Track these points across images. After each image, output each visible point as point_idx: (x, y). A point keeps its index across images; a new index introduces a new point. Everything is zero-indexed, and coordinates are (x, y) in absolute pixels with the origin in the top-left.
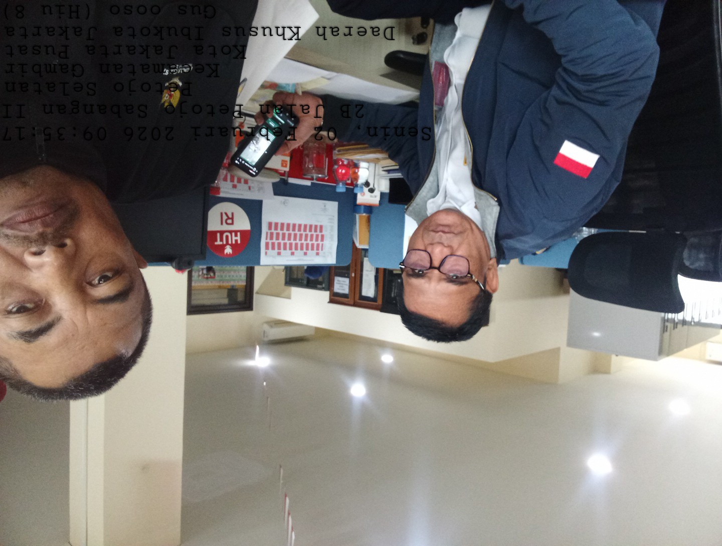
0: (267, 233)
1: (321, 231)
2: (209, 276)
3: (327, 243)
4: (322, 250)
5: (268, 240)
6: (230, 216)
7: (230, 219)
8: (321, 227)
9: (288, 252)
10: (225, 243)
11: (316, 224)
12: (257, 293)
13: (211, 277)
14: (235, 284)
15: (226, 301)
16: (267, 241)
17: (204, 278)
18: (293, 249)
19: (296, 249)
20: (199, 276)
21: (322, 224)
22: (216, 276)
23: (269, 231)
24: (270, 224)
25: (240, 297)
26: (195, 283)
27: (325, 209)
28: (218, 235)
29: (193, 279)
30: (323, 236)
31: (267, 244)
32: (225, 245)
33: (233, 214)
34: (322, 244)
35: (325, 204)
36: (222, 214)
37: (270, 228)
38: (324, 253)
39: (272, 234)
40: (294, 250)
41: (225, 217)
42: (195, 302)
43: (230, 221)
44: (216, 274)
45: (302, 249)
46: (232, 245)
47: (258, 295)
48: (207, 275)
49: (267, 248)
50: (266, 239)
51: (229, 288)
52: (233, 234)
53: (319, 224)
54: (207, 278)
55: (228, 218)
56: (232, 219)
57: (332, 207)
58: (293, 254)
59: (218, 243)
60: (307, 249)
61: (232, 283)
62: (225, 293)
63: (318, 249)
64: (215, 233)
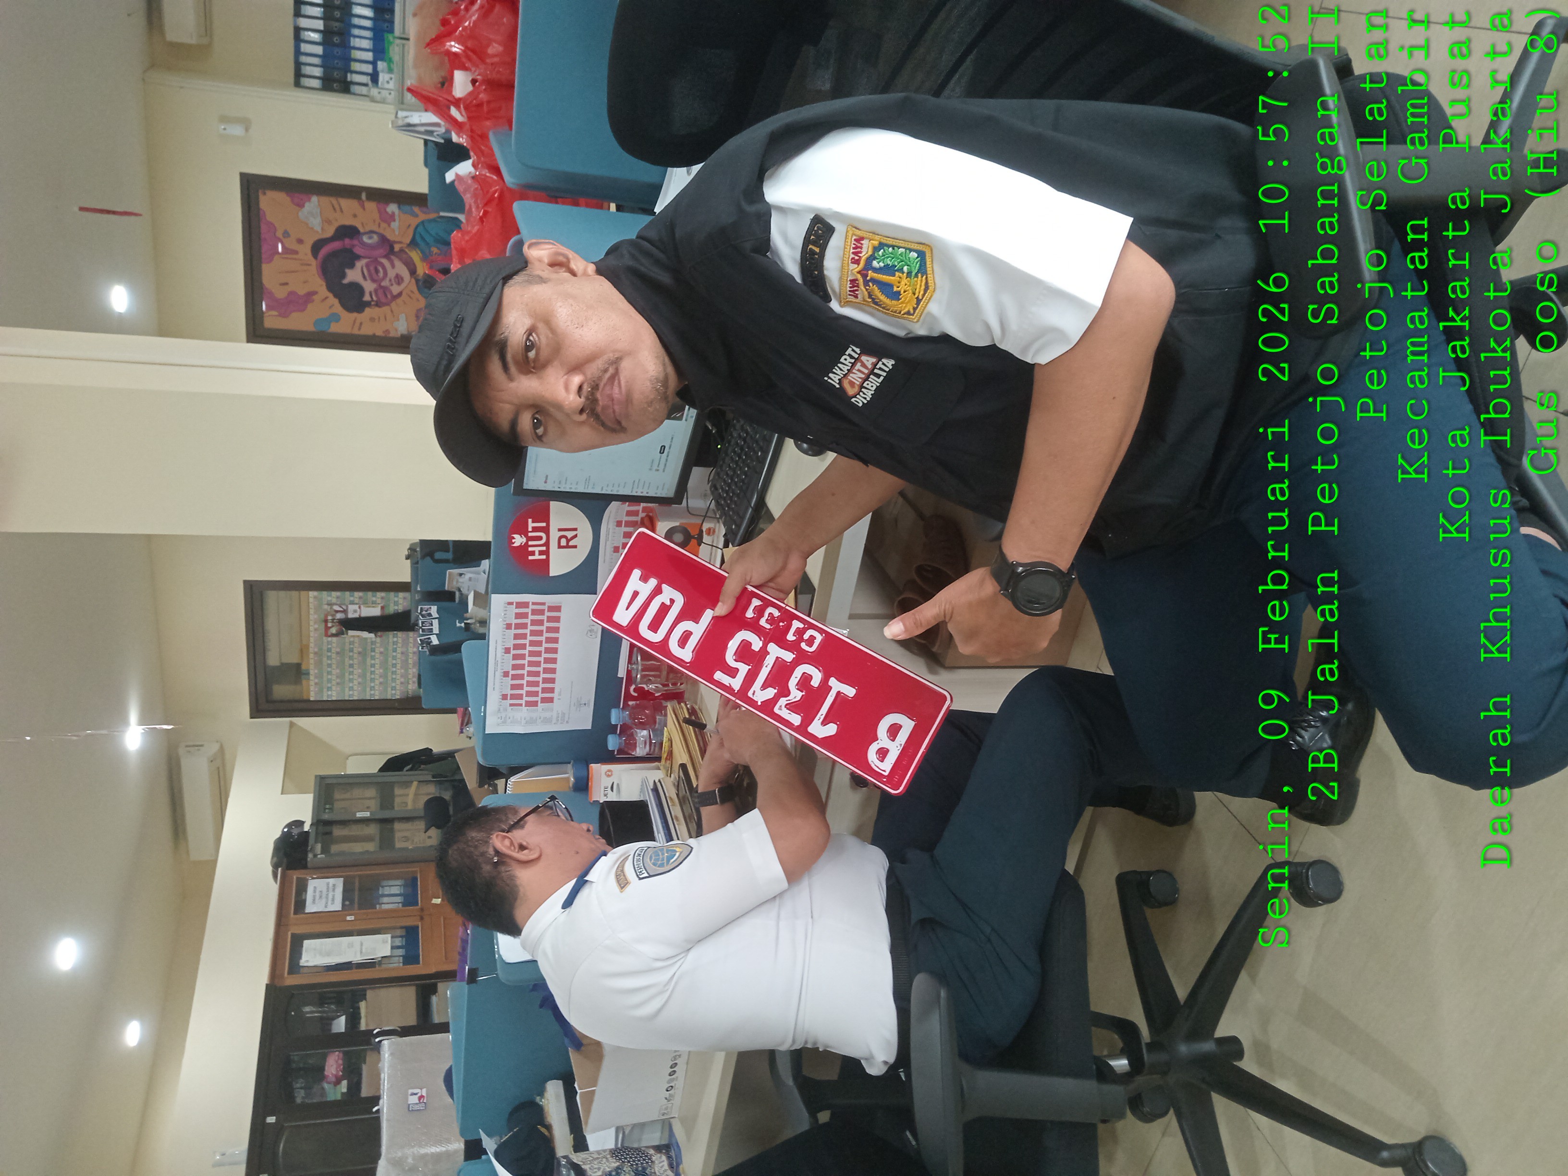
0: (544, 604)
1: (544, 700)
2: (330, 625)
3: (524, 712)
4: (511, 705)
5: (531, 607)
6: (571, 543)
7: (567, 544)
8: (551, 700)
9: (510, 643)
10: (530, 534)
11: (556, 691)
12: (292, 725)
13: (327, 628)
14: (312, 678)
15: (273, 660)
16: (531, 604)
17: (326, 616)
18: (516, 651)
19: (515, 657)
20: (330, 604)
21: (555, 700)
22: (330, 639)
23: (546, 608)
24: (558, 609)
25: (281, 691)
26: (315, 597)
27: (580, 705)
28: (544, 524)
29: (325, 594)
30: (535, 704)
31: (525, 605)
32: (526, 536)
33: (575, 547)
34: (521, 705)
35: (589, 704)
36: (575, 529)
37: (552, 609)
38: (505, 710)
39: (542, 612)
40: (513, 652)
41: (570, 534)
42: (272, 598)
43: (563, 542)
44: (334, 639)
45: (515, 667)
46: (527, 545)
47: (288, 725)
48: (333, 620)
49: (520, 605)
50: (534, 604)
51: (304, 667)
52: (544, 548)
53: (555, 695)
54: (326, 621)
55: (568, 541)
56: (567, 546)
57: (583, 720)
58: (507, 651)
59: (531, 525)
60: (514, 677)
61: (313, 672)
62: (292, 658)
63: (513, 697)
64: (546, 518)
